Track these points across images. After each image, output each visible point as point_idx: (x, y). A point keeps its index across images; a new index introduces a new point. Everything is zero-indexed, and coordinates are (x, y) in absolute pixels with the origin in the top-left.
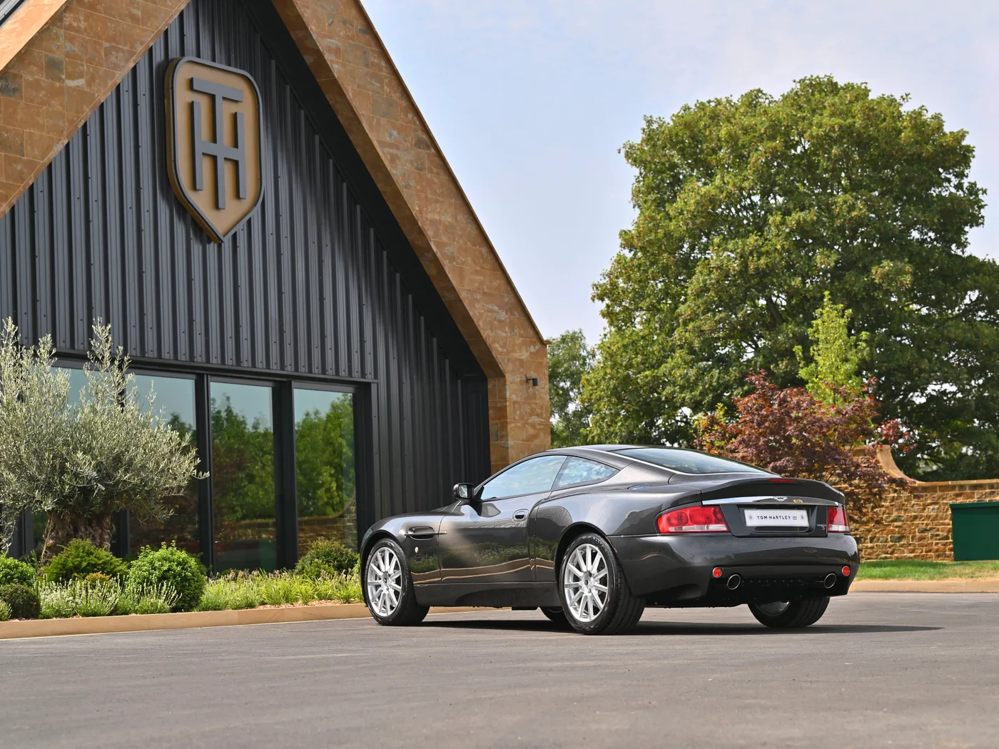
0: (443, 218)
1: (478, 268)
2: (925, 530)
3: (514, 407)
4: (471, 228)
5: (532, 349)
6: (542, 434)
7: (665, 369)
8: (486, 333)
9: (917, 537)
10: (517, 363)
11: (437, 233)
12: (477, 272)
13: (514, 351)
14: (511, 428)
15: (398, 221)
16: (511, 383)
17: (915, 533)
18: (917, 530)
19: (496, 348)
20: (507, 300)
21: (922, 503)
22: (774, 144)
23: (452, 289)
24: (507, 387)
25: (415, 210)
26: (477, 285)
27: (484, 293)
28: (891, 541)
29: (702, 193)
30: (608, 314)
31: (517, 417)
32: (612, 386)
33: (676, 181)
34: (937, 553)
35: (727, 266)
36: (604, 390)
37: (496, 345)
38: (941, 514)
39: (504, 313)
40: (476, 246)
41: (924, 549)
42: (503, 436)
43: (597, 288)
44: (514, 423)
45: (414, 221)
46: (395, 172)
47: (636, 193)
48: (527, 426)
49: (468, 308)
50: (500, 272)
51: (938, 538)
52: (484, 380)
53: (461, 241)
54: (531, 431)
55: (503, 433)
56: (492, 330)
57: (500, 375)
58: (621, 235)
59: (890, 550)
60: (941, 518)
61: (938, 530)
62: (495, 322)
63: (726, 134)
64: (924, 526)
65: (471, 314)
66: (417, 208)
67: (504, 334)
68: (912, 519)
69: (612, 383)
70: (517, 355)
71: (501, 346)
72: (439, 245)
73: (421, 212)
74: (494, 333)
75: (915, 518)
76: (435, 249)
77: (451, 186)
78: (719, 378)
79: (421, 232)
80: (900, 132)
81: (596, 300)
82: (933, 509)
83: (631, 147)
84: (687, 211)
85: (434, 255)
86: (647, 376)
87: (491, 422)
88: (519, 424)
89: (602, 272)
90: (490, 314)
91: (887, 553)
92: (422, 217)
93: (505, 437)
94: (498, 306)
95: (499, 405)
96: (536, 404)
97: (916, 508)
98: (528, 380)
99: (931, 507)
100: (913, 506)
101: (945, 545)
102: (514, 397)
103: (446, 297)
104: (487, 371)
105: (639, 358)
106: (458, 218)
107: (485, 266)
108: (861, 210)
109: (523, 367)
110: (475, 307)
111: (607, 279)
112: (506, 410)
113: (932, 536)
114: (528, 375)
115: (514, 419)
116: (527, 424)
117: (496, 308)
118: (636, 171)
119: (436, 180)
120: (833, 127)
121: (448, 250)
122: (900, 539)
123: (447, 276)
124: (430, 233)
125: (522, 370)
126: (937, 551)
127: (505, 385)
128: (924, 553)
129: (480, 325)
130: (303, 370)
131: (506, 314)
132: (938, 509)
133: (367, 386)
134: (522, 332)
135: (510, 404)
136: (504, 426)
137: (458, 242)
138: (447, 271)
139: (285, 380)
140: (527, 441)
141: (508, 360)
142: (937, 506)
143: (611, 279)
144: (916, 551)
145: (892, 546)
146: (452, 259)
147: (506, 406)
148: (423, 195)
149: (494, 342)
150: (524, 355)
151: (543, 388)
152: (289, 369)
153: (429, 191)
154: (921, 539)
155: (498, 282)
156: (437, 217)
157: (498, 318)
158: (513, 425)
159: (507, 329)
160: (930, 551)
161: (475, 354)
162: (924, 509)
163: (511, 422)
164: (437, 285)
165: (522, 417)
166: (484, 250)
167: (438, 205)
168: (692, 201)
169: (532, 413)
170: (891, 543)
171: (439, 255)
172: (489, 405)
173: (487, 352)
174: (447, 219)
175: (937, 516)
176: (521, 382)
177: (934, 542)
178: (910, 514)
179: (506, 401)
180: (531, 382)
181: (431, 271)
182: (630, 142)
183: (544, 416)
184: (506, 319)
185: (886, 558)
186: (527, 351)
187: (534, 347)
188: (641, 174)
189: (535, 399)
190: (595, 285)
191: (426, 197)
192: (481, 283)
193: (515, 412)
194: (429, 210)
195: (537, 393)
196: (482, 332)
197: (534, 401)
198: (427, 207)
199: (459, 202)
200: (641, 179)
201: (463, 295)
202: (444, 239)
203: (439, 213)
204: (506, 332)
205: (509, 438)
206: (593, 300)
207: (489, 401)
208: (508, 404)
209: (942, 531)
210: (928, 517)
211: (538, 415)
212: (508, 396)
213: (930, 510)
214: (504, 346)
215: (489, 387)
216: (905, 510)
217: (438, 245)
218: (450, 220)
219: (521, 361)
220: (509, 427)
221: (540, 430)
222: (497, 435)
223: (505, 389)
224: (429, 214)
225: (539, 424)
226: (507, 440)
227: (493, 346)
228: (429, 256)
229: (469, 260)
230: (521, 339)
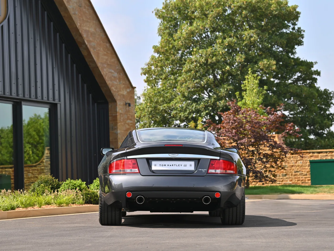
0: (90, 29)
1: (105, 53)
2: (297, 172)
3: (120, 116)
4: (102, 35)
5: (128, 90)
7: (173, 103)
8: (109, 82)
9: (293, 175)
10: (122, 96)
11: (88, 36)
12: (105, 55)
13: (121, 91)
15: (70, 30)
16: (119, 105)
17: (292, 172)
18: (293, 171)
19: (113, 89)
20: (117, 68)
21: (295, 160)
22: (219, 9)
23: (94, 62)
24: (117, 107)
25: (78, 25)
26: (105, 60)
27: (108, 65)
28: (282, 176)
29: (189, 29)
30: (148, 81)
32: (150, 110)
34: (302, 182)
35: (199, 60)
36: (146, 112)
37: (113, 88)
38: (304, 164)
40: (104, 43)
41: (296, 179)
43: (143, 70)
45: (77, 30)
46: (69, 7)
47: (160, 30)
48: (126, 124)
49: (101, 71)
50: (115, 55)
51: (303, 175)
52: (107, 103)
53: (98, 40)
54: (128, 127)
55: (116, 127)
56: (111, 81)
57: (115, 101)
58: (153, 47)
59: (281, 180)
60: (304, 166)
61: (302, 172)
62: (113, 78)
63: (199, 5)
64: (296, 170)
65: (102, 73)
66: (79, 24)
68: (291, 166)
69: (150, 109)
70: (121, 93)
71: (115, 88)
73: (80, 26)
74: (112, 83)
75: (292, 166)
76: (87, 43)
77: (94, 15)
78: (195, 107)
79: (81, 35)
80: (271, 5)
81: (143, 75)
82: (301, 162)
83: (158, 11)
84: (183, 37)
85: (86, 46)
86: (165, 107)
87: (110, 122)
88: (122, 123)
89: (145, 63)
90: (110, 74)
91: (280, 181)
92: (81, 28)
93: (116, 129)
94: (114, 70)
95: (114, 115)
96: (129, 114)
97: (293, 162)
98: (126, 104)
99: (299, 162)
100: (291, 161)
101: (306, 178)
102: (120, 111)
103: (91, 65)
104: (109, 100)
105: (161, 99)
106: (97, 30)
107: (108, 52)
108: (255, 37)
110: (104, 71)
111: (147, 66)
112: (117, 117)
113: (300, 174)
114: (126, 102)
115: (120, 121)
117: (113, 71)
118: (159, 21)
119: (87, 12)
120: (243, 2)
121: (93, 44)
122: (286, 175)
123: (92, 56)
124: (84, 36)
125: (124, 99)
126: (302, 181)
127: (117, 105)
128: (296, 182)
129: (106, 78)
130: (27, 97)
131: (117, 74)
132: (303, 162)
133: (56, 105)
134: (124, 82)
136: (116, 124)
138: (92, 53)
139: (19, 101)
140: (126, 131)
141: (118, 95)
142: (302, 161)
143: (149, 66)
144: (293, 180)
145: (282, 178)
146: (94, 48)
147: (117, 115)
149: (112, 86)
150: (125, 93)
152: (21, 96)
153: (84, 17)
154: (295, 175)
155: (114, 59)
156: (87, 29)
157: (114, 76)
158: (120, 124)
159: (117, 81)
160: (299, 181)
161: (104, 92)
162: (296, 162)
164: (87, 60)
165: (123, 120)
166: (108, 45)
167: (88, 23)
168: (185, 33)
169: (128, 118)
170: (281, 177)
171: (88, 46)
173: (109, 90)
174: (92, 30)
175: (302, 165)
176: (123, 105)
177: (301, 177)
178: (290, 165)
179: (117, 113)
180: (128, 105)
181: (84, 53)
182: (157, 8)
183: (133, 120)
184: (117, 76)
185: (279, 183)
186: (126, 91)
187: (129, 89)
188: (162, 22)
190: (142, 68)
191: (83, 19)
192: (107, 60)
193: (121, 118)
194: (84, 25)
195: (130, 110)
196: (107, 82)
197: (128, 113)
199: (97, 22)
200: (162, 24)
201: (99, 65)
202: (91, 39)
203: (88, 27)
204: (117, 82)
205: (118, 129)
206: (141, 75)
207: (109, 113)
208: (118, 114)
209: (304, 172)
210: (298, 166)
211: (130, 120)
212: (118, 110)
213: (299, 163)
214: (116, 88)
215: (109, 106)
216: (288, 163)
217: (88, 41)
218: (93, 30)
219: (123, 95)
220: (118, 125)
221: (131, 126)
222: (113, 128)
223: (116, 108)
224: (84, 27)
225: (131, 124)
226: (117, 130)
227: (111, 88)
228: (84, 46)
229: (102, 49)
230: (123, 86)
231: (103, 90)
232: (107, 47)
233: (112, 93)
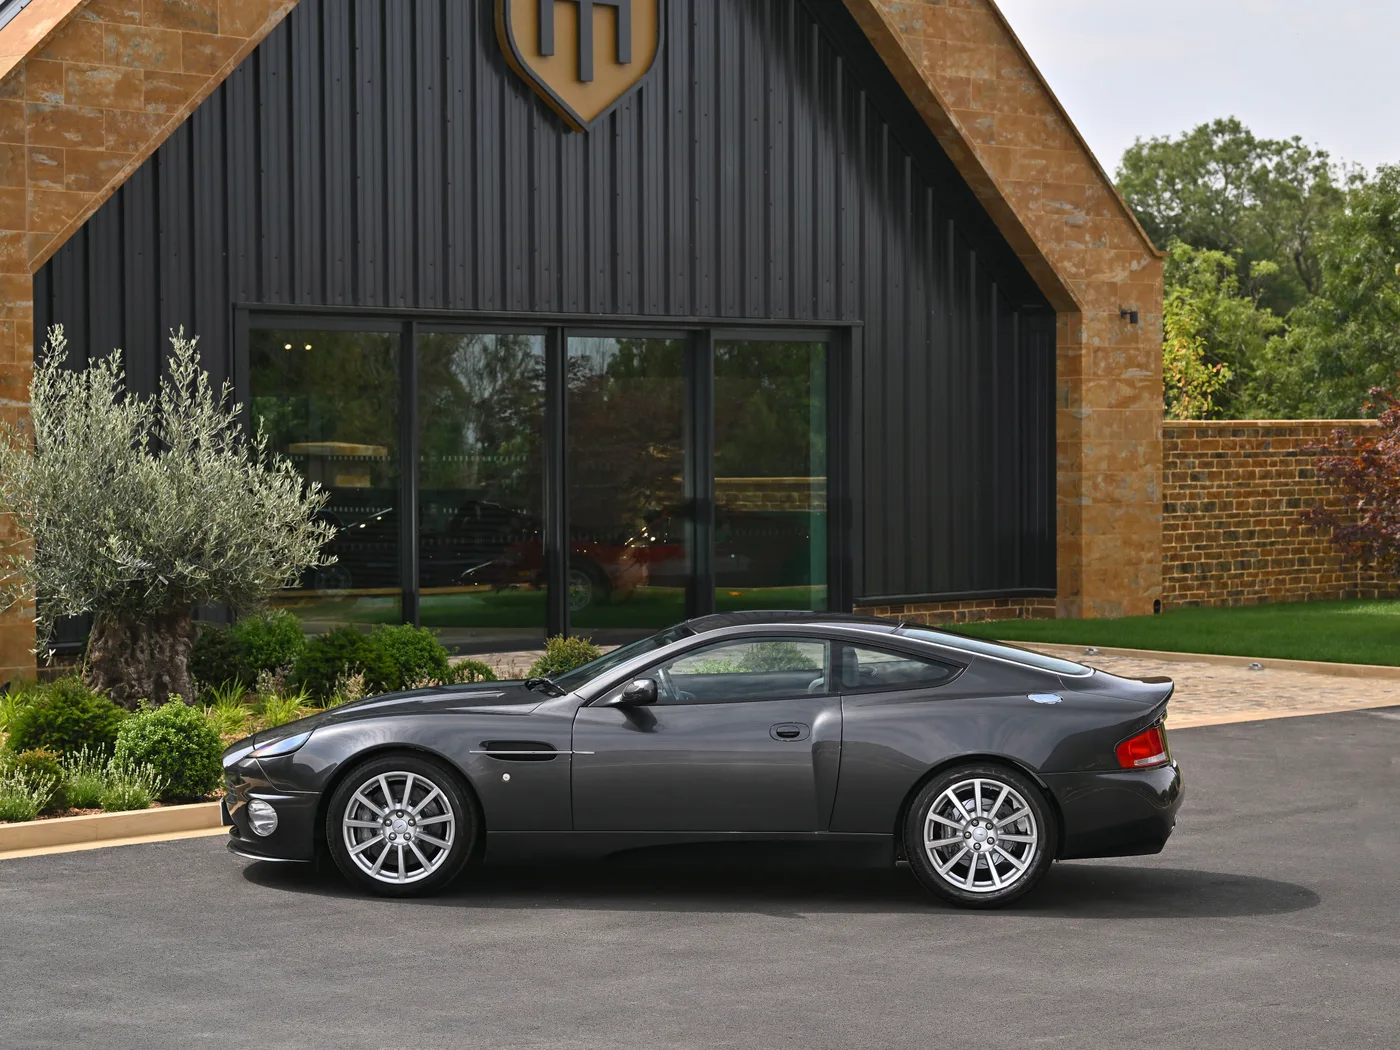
0: (973, 75)
1: (1037, 148)
3: (1095, 357)
4: (1027, 88)
5: (1135, 266)
6: (1146, 395)
8: (1047, 247)
10: (1105, 288)
11: (960, 100)
12: (1034, 155)
13: (1101, 271)
14: (1089, 390)
15: (900, 82)
16: (1092, 320)
19: (1065, 269)
20: (1089, 193)
23: (988, 182)
24: (1084, 327)
25: (922, 65)
26: (1034, 173)
27: (1046, 186)
31: (1100, 372)
37: (1067, 264)
39: (1083, 213)
40: (1034, 113)
42: (1076, 401)
44: (1093, 380)
45: (920, 83)
46: (885, 9)
48: (1118, 383)
49: (1015, 210)
50: (1078, 151)
52: (1047, 314)
53: (1006, 108)
54: (1126, 391)
55: (1076, 396)
56: (1059, 240)
57: (1074, 308)
62: (1066, 229)
65: (1020, 219)
66: (926, 63)
67: (1083, 247)
70: (1105, 277)
71: (1074, 265)
72: (965, 117)
73: (932, 67)
74: (1063, 246)
76: (956, 124)
77: (992, 24)
79: (932, 99)
85: (956, 132)
87: (1058, 378)
88: (1104, 382)
90: (1056, 217)
92: (934, 76)
93: (1078, 402)
94: (1072, 203)
95: (1071, 353)
96: (1138, 349)
98: (1123, 314)
102: (1096, 341)
103: (981, 194)
104: (1055, 303)
106: (1003, 72)
107: (1050, 143)
109: (1115, 295)
110: (1028, 209)
112: (1081, 362)
114: (1123, 307)
115: (1095, 374)
116: (1120, 381)
117: (1068, 207)
119: (964, 17)
121: (982, 123)
123: (978, 163)
124: (948, 99)
125: (1113, 299)
127: (1081, 323)
129: (1037, 234)
130: (730, 313)
131: (1087, 214)
133: (846, 331)
134: (1116, 240)
135: (1088, 354)
136: (1077, 386)
137: (1001, 110)
138: (978, 155)
139: (699, 328)
140: (1118, 406)
141: (1088, 285)
146: (988, 136)
147: (1080, 356)
148: (938, 42)
149: (1062, 259)
150: (1120, 276)
151: (1152, 325)
152: (705, 314)
153: (949, 35)
155: (1074, 165)
156: (962, 74)
157: (1071, 221)
158: (1092, 384)
159: (1087, 238)
161: (1034, 277)
163: (1089, 380)
164: (966, 174)
165: (1109, 370)
166: (1050, 119)
167: (965, 56)
169: (1131, 363)
171: (964, 132)
172: (1058, 352)
173: (1050, 273)
174: (984, 75)
176: (1111, 318)
179: (1081, 349)
180: (1128, 316)
181: (955, 155)
183: (1153, 366)
184: (1086, 223)
186: (1124, 269)
187: (1139, 263)
189: (1137, 342)
191: (945, 44)
192: (1043, 170)
193: (1096, 364)
194: (948, 63)
195: (1140, 332)
196: (1039, 245)
197: (1134, 345)
198: (944, 61)
199: (1006, 47)
201: (1006, 191)
202: (975, 107)
203: (967, 67)
204: (1085, 243)
205: (1084, 404)
207: (1058, 346)
208: (1084, 352)
211: (1139, 366)
212: (1084, 340)
214: (1081, 263)
215: (1058, 325)
217: (962, 116)
218: (986, 76)
219: (1113, 286)
220: (1084, 388)
221: (1142, 388)
222: (1067, 400)
223: (1080, 331)
224: (949, 70)
225: (1141, 380)
226: (1080, 407)
227: (1059, 265)
228: (949, 132)
229: (1021, 136)
230: (1113, 252)
231: (1032, 270)
232: (1045, 124)
233: (1062, 281)
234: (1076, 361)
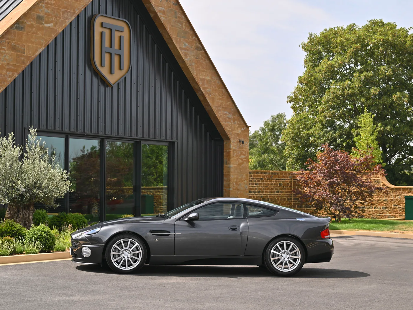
0: (206, 78)
1: (221, 97)
2: (396, 205)
3: (234, 152)
4: (218, 82)
5: (243, 129)
7: (311, 131)
8: (223, 123)
9: (392, 208)
10: (236, 135)
11: (203, 84)
12: (220, 99)
13: (235, 130)
14: (232, 160)
15: (188, 79)
16: (233, 143)
17: (392, 206)
18: (392, 205)
19: (227, 129)
20: (232, 110)
21: (395, 195)
22: (357, 46)
23: (209, 105)
24: (231, 144)
25: (194, 74)
26: (220, 104)
27: (223, 107)
28: (382, 209)
29: (328, 64)
30: (293, 108)
31: (235, 156)
33: (321, 58)
34: (400, 215)
35: (336, 92)
37: (227, 128)
38: (402, 199)
39: (231, 115)
40: (220, 89)
41: (395, 212)
45: (194, 79)
46: (186, 60)
47: (306, 62)
49: (215, 114)
50: (230, 99)
51: (400, 208)
52: (222, 141)
53: (214, 87)
54: (241, 161)
55: (229, 162)
56: (225, 121)
57: (229, 139)
58: (299, 78)
59: (382, 212)
60: (402, 201)
61: (401, 205)
62: (227, 119)
63: (339, 41)
64: (395, 204)
65: (217, 115)
66: (195, 74)
67: (231, 123)
68: (391, 200)
69: (292, 135)
70: (236, 132)
71: (229, 128)
72: (204, 88)
73: (197, 75)
74: (226, 123)
75: (392, 200)
76: (202, 90)
77: (211, 65)
78: (332, 135)
79: (197, 83)
80: (406, 42)
82: (399, 197)
83: (304, 44)
84: (323, 70)
85: (202, 92)
86: (304, 133)
87: (224, 157)
88: (236, 159)
90: (225, 115)
91: (380, 213)
92: (197, 77)
93: (230, 163)
94: (228, 112)
95: (228, 151)
96: (243, 151)
97: (392, 196)
98: (240, 141)
99: (398, 196)
100: (391, 196)
101: (403, 211)
102: (234, 148)
103: (207, 109)
104: (223, 138)
106: (213, 77)
107: (224, 96)
108: (390, 72)
109: (238, 137)
110: (218, 113)
111: (293, 94)
112: (230, 153)
113: (398, 208)
115: (234, 156)
116: (239, 158)
117: (228, 113)
118: (306, 53)
119: (204, 63)
120: (380, 40)
121: (208, 90)
122: (386, 208)
123: (207, 100)
124: (200, 84)
126: (400, 213)
127: (230, 143)
128: (395, 214)
129: (221, 120)
130: (146, 136)
131: (232, 115)
132: (401, 197)
133: (173, 143)
134: (238, 122)
135: (232, 151)
136: (229, 159)
137: (212, 87)
138: (207, 98)
139: (138, 140)
140: (239, 165)
141: (232, 133)
142: (401, 196)
143: (295, 94)
144: (392, 213)
145: (383, 211)
146: (209, 94)
147: (230, 151)
148: (198, 69)
149: (226, 126)
150: (239, 131)
152: (140, 136)
153: (201, 67)
154: (394, 209)
155: (229, 103)
156: (204, 77)
157: (228, 117)
158: (233, 159)
159: (232, 121)
160: (397, 213)
161: (219, 131)
162: (396, 197)
163: (232, 158)
164: (203, 103)
165: (237, 156)
166: (224, 90)
167: (204, 73)
168: (325, 67)
169: (242, 154)
170: (382, 210)
171: (204, 92)
172: (224, 151)
173: (223, 130)
174: (208, 78)
175: (400, 200)
176: (237, 142)
177: (399, 210)
178: (390, 199)
179: (230, 150)
180: (241, 142)
181: (201, 98)
182: (304, 42)
183: (247, 155)
184: (232, 118)
185: (380, 215)
186: (240, 130)
187: (244, 128)
188: (308, 54)
189: (243, 149)
190: (288, 97)
191: (199, 69)
192: (222, 103)
193: (234, 154)
194: (201, 74)
195: (244, 146)
196: (221, 123)
197: (242, 150)
198: (200, 74)
199: (214, 71)
200: (308, 56)
201: (213, 108)
202: (206, 86)
203: (205, 76)
204: (231, 122)
205: (231, 164)
206: (288, 102)
207: (224, 149)
208: (231, 150)
209: (402, 206)
210: (397, 200)
211: (244, 155)
212: (231, 148)
213: (398, 198)
214: (230, 128)
215: (224, 144)
216: (388, 197)
217: (203, 88)
218: (209, 78)
219: (238, 134)
220: (231, 160)
221: (244, 161)
222: (226, 163)
223: (230, 145)
224: (200, 76)
225: (244, 159)
226: (230, 165)
227: (225, 128)
228: (200, 92)
229: (217, 94)
230: (238, 125)
231: (218, 129)
232: (222, 92)
233: (226, 132)
234: (229, 153)
